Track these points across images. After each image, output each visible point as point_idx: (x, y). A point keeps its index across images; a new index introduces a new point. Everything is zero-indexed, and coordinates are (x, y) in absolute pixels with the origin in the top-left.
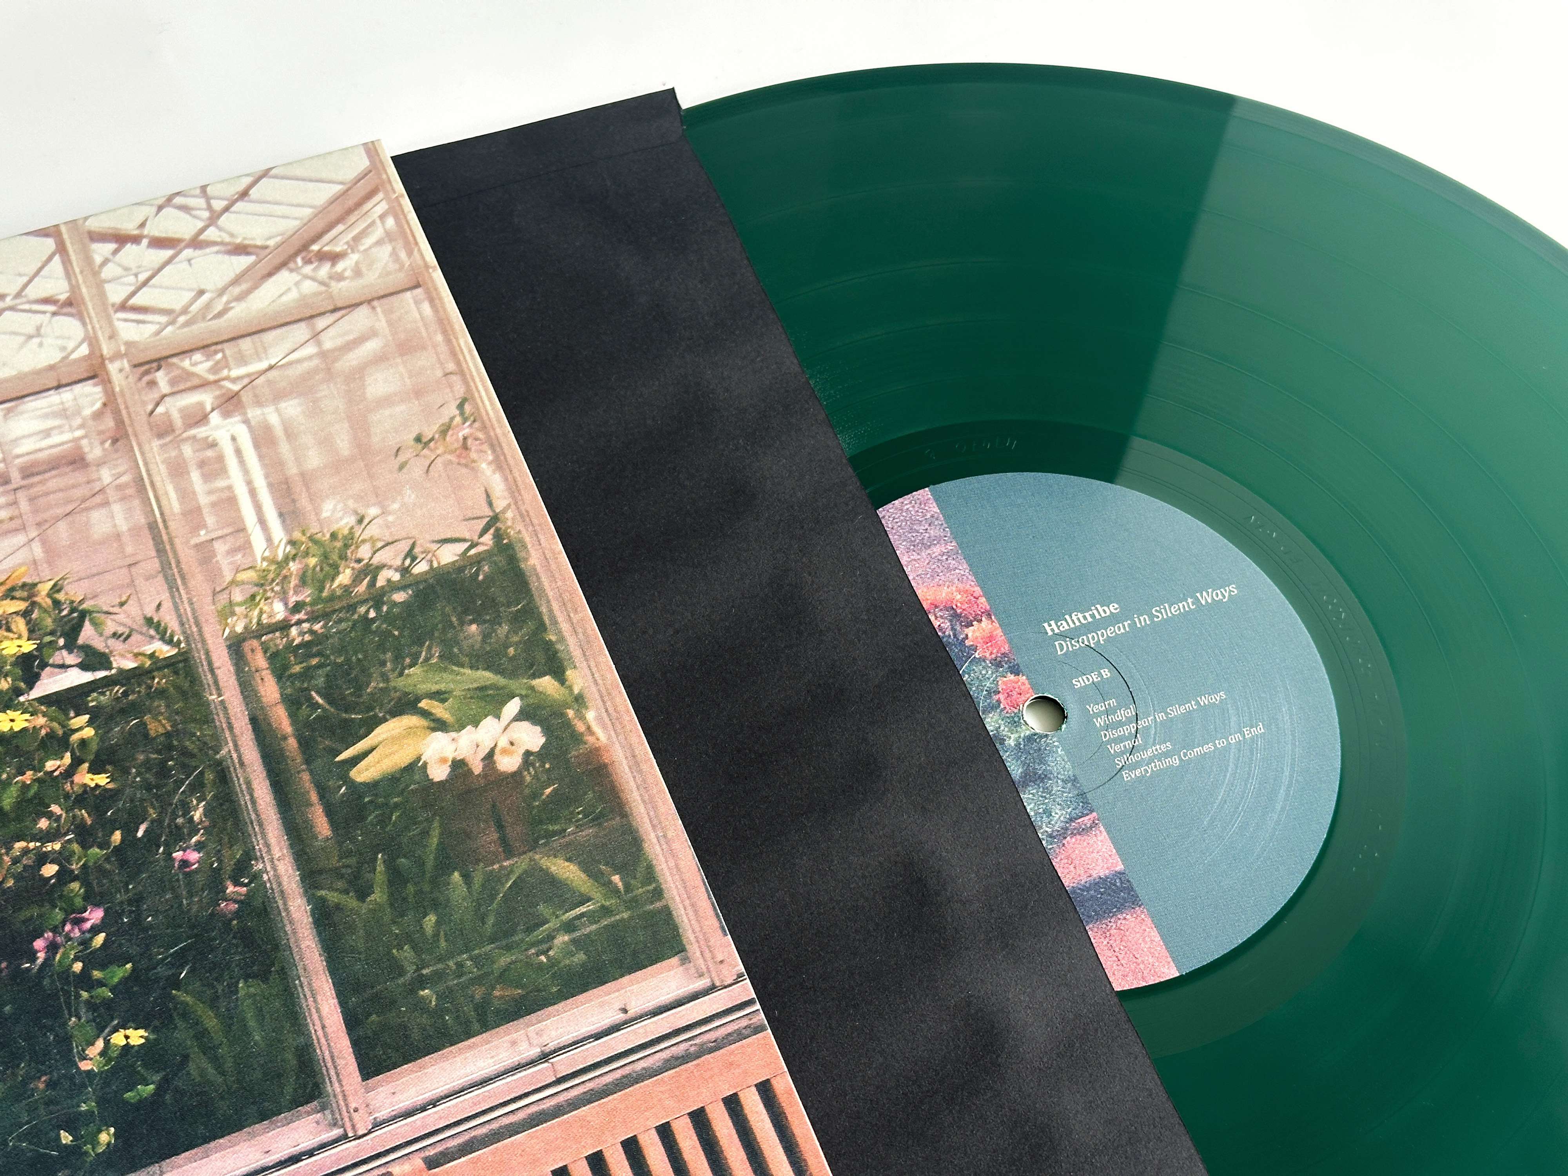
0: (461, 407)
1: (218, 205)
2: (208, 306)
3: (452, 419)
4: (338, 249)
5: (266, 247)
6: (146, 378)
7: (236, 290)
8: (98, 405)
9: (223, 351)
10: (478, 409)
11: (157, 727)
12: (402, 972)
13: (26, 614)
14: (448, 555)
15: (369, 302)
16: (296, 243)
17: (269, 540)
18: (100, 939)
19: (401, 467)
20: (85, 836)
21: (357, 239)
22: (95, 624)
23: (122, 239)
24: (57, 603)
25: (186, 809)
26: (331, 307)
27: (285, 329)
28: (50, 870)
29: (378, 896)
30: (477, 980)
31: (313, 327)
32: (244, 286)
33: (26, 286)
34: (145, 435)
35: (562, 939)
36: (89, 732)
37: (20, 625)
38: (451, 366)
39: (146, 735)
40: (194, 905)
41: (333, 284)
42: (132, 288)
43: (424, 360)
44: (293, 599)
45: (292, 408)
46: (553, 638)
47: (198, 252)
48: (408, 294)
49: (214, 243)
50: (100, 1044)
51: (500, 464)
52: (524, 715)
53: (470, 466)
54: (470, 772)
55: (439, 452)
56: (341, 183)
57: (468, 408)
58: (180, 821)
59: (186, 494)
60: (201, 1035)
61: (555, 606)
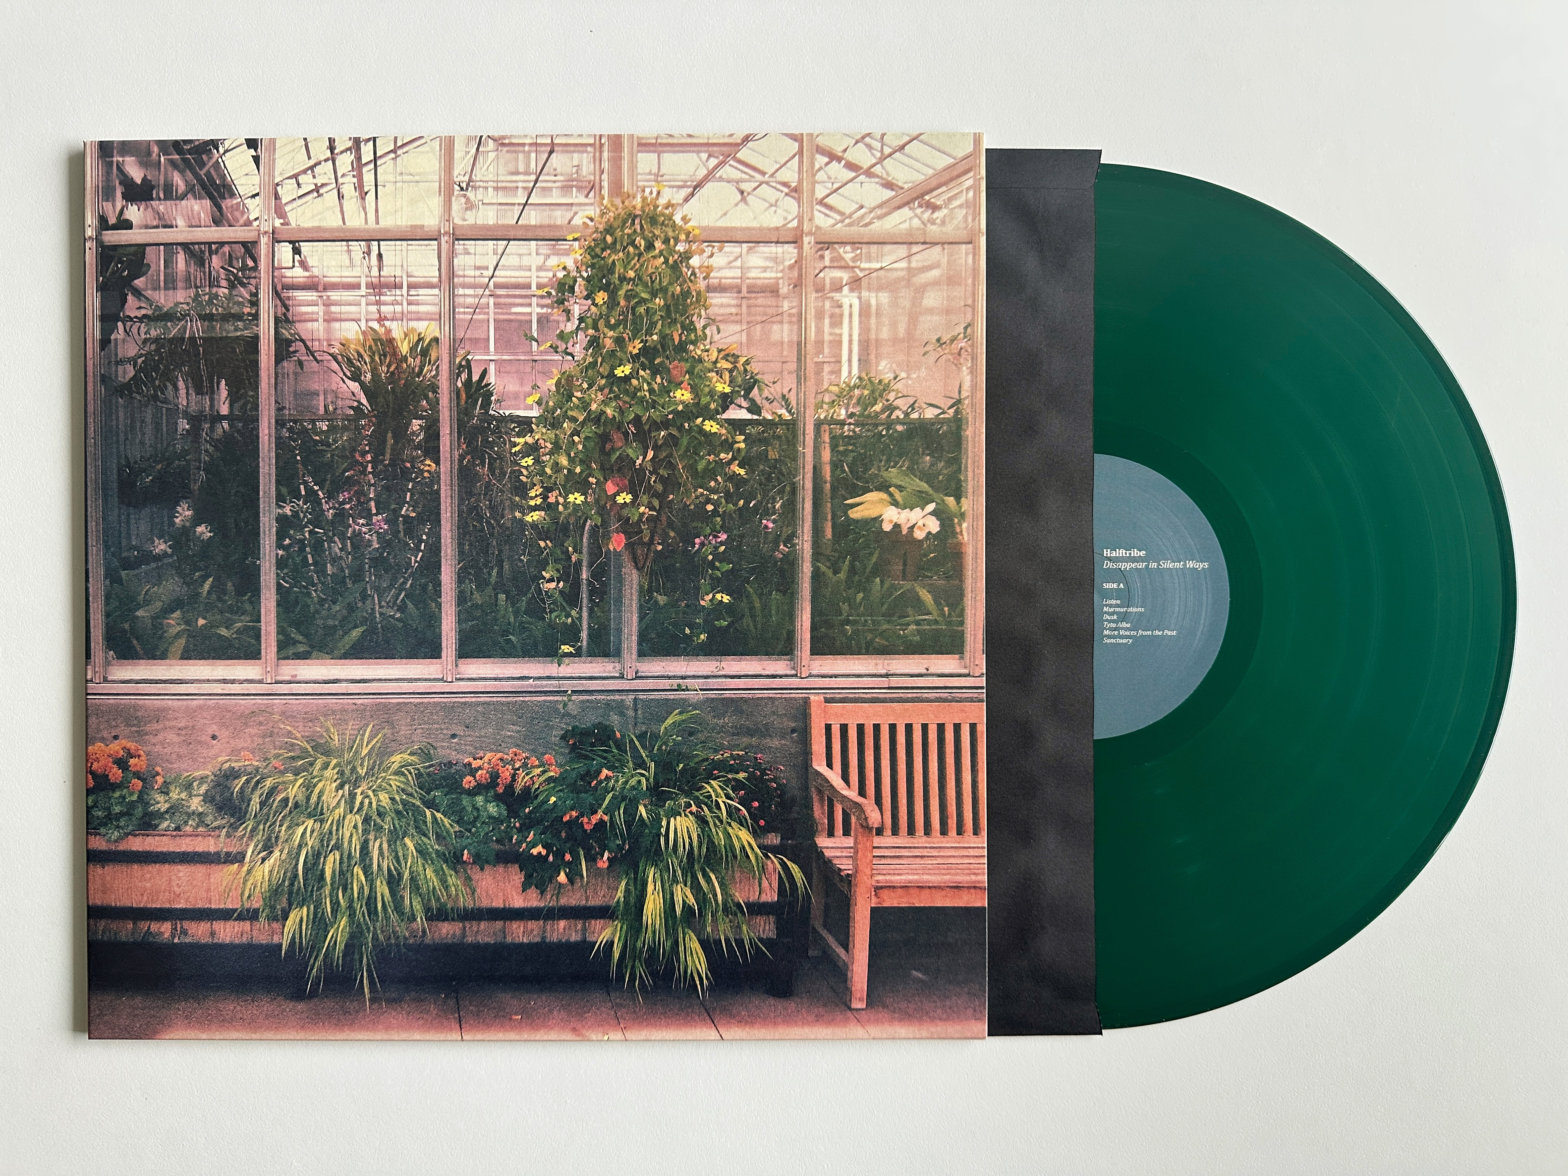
0: (966, 328)
1: (887, 151)
2: (863, 217)
3: (959, 334)
4: (938, 203)
5: (902, 188)
6: (820, 253)
7: (879, 212)
8: (793, 261)
9: (861, 249)
10: (974, 333)
11: (773, 455)
12: (841, 614)
13: (731, 371)
14: (930, 413)
15: (943, 244)
16: (919, 191)
17: (850, 372)
18: (723, 548)
19: (924, 354)
20: (728, 497)
21: (950, 199)
22: (759, 389)
23: (833, 157)
24: (746, 370)
25: (774, 501)
26: (922, 240)
27: (895, 246)
28: (710, 507)
29: (842, 575)
30: (870, 631)
31: (910, 250)
32: (884, 211)
33: (777, 170)
34: (810, 288)
35: (913, 627)
36: (742, 445)
37: (727, 376)
38: (970, 302)
39: (767, 457)
40: (765, 548)
41: (929, 225)
42: (828, 192)
43: (958, 292)
44: (851, 410)
45: (884, 298)
46: (962, 478)
47: (868, 179)
48: (964, 246)
49: (878, 176)
50: (711, 596)
51: (973, 371)
52: (933, 513)
53: (958, 366)
54: (901, 531)
55: (946, 352)
56: (954, 158)
57: (969, 330)
58: (770, 505)
59: (819, 331)
60: (752, 608)
61: (970, 461)
